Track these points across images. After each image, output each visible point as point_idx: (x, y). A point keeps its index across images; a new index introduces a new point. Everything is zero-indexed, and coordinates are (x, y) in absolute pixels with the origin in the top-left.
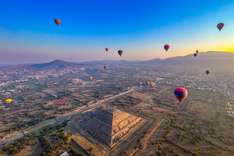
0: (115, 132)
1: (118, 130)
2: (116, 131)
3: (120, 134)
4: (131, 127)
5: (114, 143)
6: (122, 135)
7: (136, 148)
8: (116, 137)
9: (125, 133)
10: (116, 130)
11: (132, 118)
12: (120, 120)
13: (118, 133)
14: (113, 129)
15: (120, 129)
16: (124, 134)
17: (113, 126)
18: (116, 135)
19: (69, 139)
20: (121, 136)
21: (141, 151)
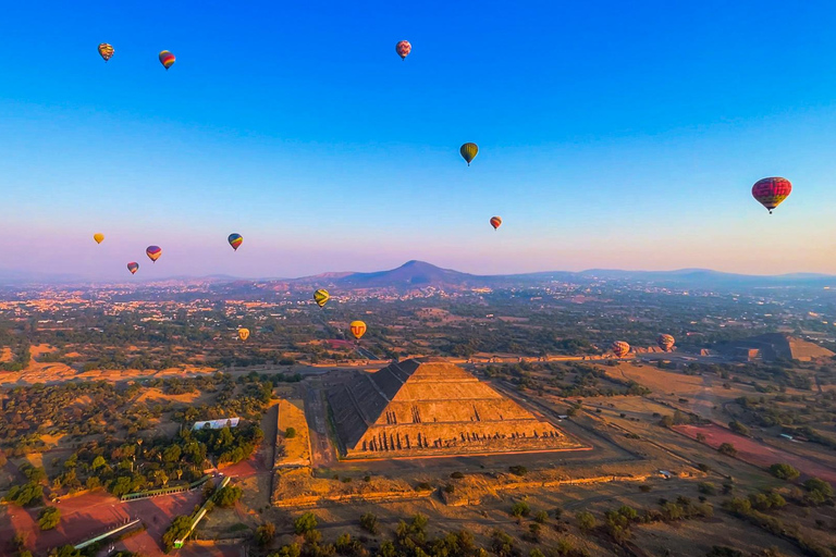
0: (391, 421)
1: (409, 419)
2: (399, 421)
3: (407, 436)
4: (476, 438)
5: (365, 449)
6: (414, 442)
7: (424, 486)
8: (388, 437)
9: (431, 444)
10: (402, 418)
11: (500, 411)
12: (437, 393)
13: (401, 430)
14: (391, 408)
15: (417, 420)
16: (426, 445)
17: (395, 399)
18: (391, 430)
19: (272, 403)
20: (408, 443)
21: (435, 504)
